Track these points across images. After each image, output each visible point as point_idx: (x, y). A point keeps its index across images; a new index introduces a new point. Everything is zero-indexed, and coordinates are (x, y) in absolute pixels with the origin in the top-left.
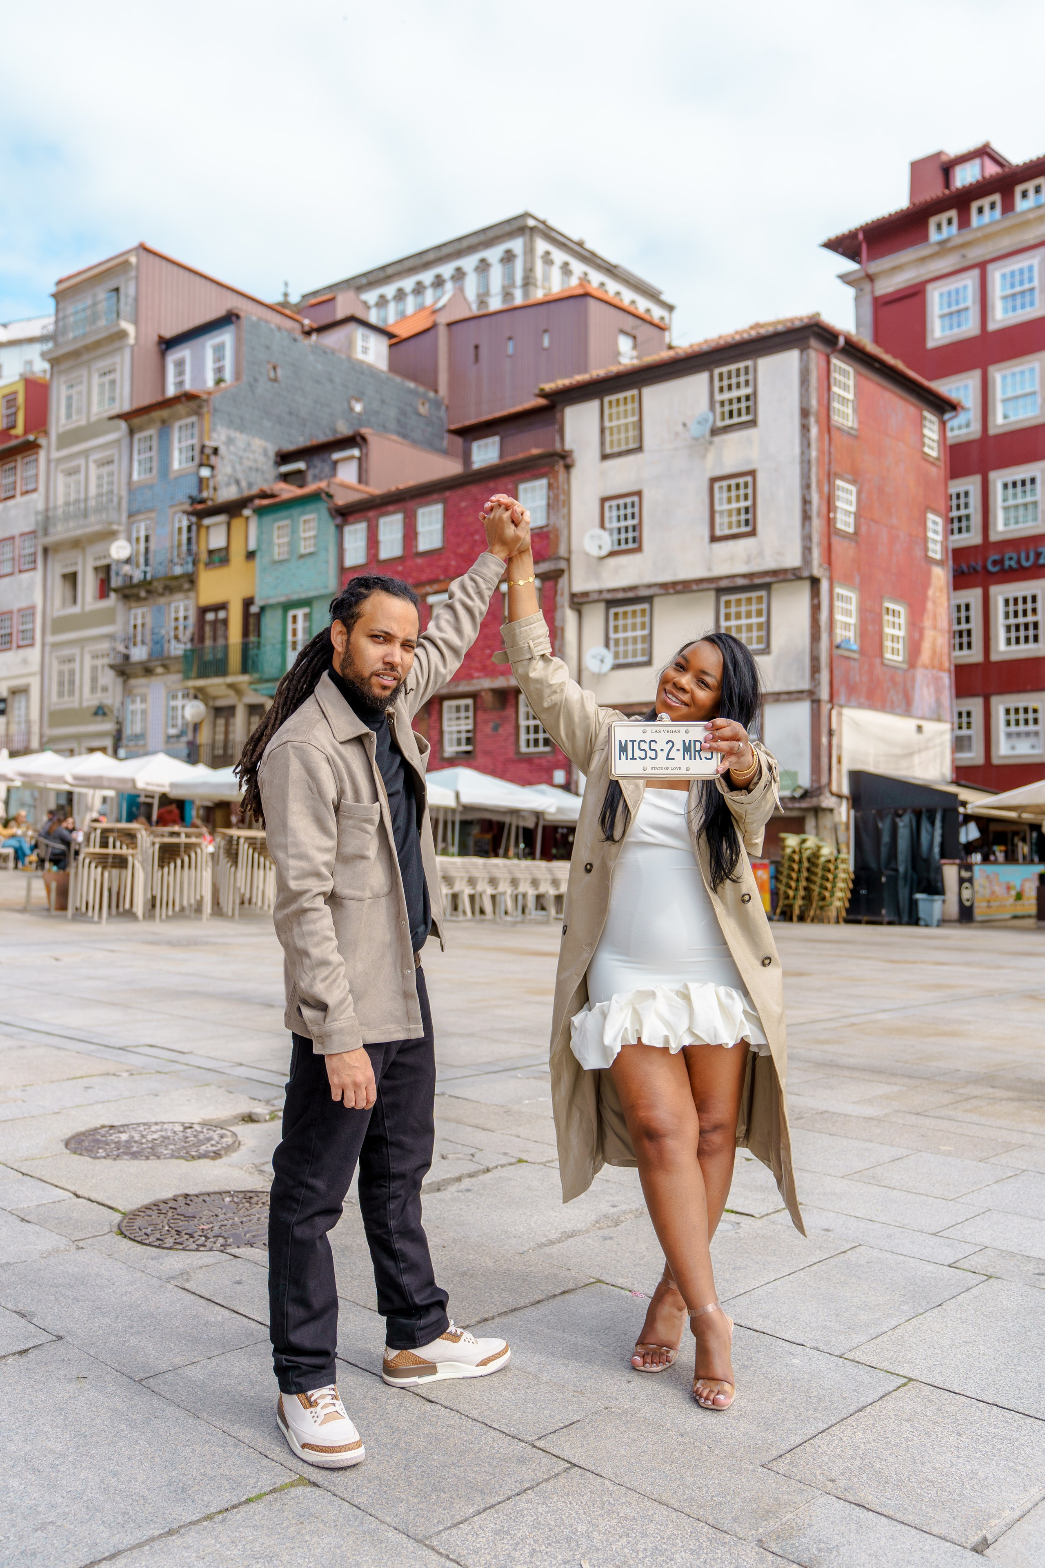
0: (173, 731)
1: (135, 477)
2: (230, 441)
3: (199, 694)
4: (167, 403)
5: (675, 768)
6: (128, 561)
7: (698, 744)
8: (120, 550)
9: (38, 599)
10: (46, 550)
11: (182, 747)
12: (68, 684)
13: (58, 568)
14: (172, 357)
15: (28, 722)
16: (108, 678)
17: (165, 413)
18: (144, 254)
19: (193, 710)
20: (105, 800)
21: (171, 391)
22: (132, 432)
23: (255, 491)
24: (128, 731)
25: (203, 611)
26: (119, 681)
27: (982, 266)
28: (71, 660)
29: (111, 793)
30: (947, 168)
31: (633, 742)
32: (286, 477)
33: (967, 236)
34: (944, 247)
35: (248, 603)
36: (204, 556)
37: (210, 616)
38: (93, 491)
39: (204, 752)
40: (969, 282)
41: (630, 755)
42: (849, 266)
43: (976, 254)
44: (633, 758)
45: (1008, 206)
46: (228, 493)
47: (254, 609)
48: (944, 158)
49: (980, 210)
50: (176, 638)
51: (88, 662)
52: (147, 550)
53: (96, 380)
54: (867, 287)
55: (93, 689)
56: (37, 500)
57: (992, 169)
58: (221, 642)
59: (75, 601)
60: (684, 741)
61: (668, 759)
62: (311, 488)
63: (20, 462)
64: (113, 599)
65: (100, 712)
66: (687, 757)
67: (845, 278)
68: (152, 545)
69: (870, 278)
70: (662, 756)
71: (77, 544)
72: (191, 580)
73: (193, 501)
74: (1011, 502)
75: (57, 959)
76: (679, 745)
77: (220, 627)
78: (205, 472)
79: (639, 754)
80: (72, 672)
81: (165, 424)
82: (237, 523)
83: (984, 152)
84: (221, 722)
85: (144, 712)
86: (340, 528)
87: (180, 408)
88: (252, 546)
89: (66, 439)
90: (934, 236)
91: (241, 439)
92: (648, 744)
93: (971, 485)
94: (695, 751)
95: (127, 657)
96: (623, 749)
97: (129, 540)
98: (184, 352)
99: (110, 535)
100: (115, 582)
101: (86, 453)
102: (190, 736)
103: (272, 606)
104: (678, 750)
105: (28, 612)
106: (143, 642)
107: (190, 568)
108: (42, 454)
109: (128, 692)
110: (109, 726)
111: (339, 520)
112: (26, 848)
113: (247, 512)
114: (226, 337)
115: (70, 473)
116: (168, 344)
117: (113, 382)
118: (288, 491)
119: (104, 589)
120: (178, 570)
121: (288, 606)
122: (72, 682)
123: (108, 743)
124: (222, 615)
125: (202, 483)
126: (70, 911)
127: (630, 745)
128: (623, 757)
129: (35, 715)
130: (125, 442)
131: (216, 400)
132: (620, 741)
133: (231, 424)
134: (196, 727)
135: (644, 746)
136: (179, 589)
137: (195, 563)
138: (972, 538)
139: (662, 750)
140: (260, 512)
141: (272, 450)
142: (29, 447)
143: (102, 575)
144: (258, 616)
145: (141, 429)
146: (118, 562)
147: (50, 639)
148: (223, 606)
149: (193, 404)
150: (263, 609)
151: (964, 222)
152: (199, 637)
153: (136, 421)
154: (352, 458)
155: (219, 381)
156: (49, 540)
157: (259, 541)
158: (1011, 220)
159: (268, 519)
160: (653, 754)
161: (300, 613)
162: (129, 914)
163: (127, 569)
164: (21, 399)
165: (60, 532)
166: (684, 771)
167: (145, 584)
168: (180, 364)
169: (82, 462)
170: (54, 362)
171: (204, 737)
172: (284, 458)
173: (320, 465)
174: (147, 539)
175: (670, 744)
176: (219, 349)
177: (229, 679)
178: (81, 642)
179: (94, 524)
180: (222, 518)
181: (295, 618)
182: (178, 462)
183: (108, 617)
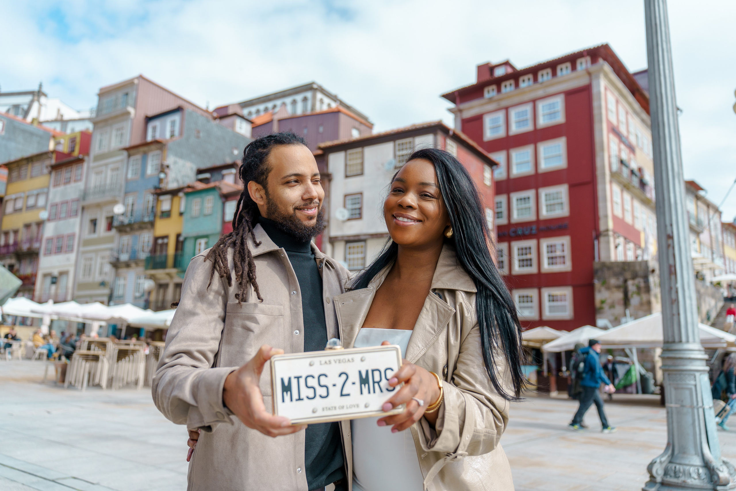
0: (138, 294)
1: (130, 176)
2: (175, 163)
3: (152, 277)
4: (146, 144)
5: (351, 406)
6: (123, 214)
7: (376, 374)
8: (118, 209)
9: (77, 230)
10: (83, 208)
11: (142, 302)
12: (88, 270)
13: (88, 216)
14: (151, 125)
15: (67, 288)
16: (108, 268)
17: (145, 149)
18: (141, 80)
19: (148, 284)
20: (101, 327)
21: (149, 139)
22: (129, 156)
23: (186, 185)
24: (116, 294)
25: (156, 239)
26: (113, 270)
27: (507, 109)
28: (91, 259)
29: (103, 324)
30: (491, 69)
31: (298, 378)
32: (201, 180)
33: (500, 96)
34: (491, 100)
35: (178, 236)
36: (159, 214)
37: (160, 241)
38: (108, 181)
39: (152, 305)
40: (501, 115)
41: (295, 396)
42: (451, 105)
43: (504, 103)
44: (299, 399)
45: (517, 85)
46: (172, 185)
47: (181, 239)
48: (490, 66)
49: (506, 86)
50: (143, 251)
51: (99, 261)
52: (132, 210)
53: (114, 133)
54: (459, 114)
55: (101, 273)
56: (81, 185)
57: (510, 70)
58: (164, 253)
59: (94, 231)
60: (360, 372)
61: (342, 395)
62: (212, 185)
63: (74, 167)
64: (114, 232)
65: (103, 284)
66: (365, 390)
67: (450, 110)
68: (135, 208)
69: (460, 111)
70: (335, 392)
71: (99, 206)
72: (152, 224)
73: (156, 188)
74: (520, 206)
75: (49, 412)
76: (354, 377)
77: (164, 247)
78: (162, 176)
79: (306, 392)
80: (90, 265)
81: (145, 154)
82: (176, 199)
83: (507, 63)
84: (161, 291)
85: (124, 286)
86: (224, 204)
87: (153, 147)
88: (182, 209)
89: (98, 158)
90: (487, 95)
91: (181, 162)
92: (316, 380)
93: (503, 199)
94: (374, 382)
95: (118, 259)
96: (287, 388)
97: (124, 204)
98: (157, 123)
99: (115, 202)
100: (116, 223)
101: (106, 165)
102: (145, 297)
103: (190, 238)
104: (354, 383)
105: (72, 236)
106: (127, 252)
107: (152, 218)
108: (85, 165)
109: (117, 275)
110: (106, 291)
111: (224, 200)
112: (54, 349)
113: (181, 194)
114: (176, 117)
115: (97, 173)
116: (149, 119)
117: (122, 135)
118: (201, 186)
119: (110, 227)
120: (146, 219)
121: (197, 238)
122: (90, 270)
123: (106, 299)
124: (165, 241)
125: (160, 181)
126: (66, 384)
127: (294, 382)
128: (287, 397)
129: (70, 284)
130: (126, 161)
131: (170, 145)
132: (282, 380)
133: (176, 155)
134: (149, 293)
135: (312, 382)
136: (146, 228)
137: (155, 216)
138: (503, 221)
139: (334, 385)
140: (187, 194)
141: (195, 168)
142: (79, 161)
143: (109, 220)
144: (183, 242)
145: (134, 155)
146: (118, 215)
147: (82, 249)
148: (166, 237)
149: (159, 146)
150: (185, 239)
151: (499, 90)
152: (154, 250)
153: (132, 152)
154: (231, 173)
155: (172, 136)
156: (85, 203)
157: (186, 207)
158: (518, 91)
159: (190, 198)
160: (322, 391)
161: (203, 241)
162: (98, 386)
163: (121, 218)
164: (78, 140)
165: (91, 200)
166: (362, 409)
167: (130, 225)
168: (154, 129)
169: (104, 168)
170: (96, 123)
171: (153, 297)
172: (200, 172)
173: (216, 176)
174: (133, 205)
175: (344, 377)
176: (173, 123)
177: (168, 271)
178: (96, 251)
179: (108, 198)
180: (168, 197)
181: (200, 244)
182: (150, 170)
183: (110, 240)
